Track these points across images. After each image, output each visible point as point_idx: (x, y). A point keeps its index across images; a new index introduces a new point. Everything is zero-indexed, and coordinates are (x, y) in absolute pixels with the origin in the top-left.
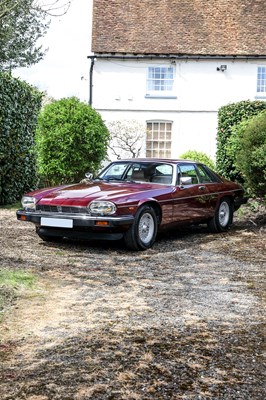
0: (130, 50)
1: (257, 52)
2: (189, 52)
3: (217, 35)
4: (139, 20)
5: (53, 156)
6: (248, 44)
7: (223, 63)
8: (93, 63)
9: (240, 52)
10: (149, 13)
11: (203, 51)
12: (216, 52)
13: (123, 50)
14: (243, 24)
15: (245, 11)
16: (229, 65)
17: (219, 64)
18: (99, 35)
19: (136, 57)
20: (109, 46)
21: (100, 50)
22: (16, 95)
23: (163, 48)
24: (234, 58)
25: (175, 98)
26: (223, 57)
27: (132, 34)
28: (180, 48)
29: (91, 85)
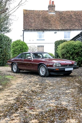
0: (33, 28)
1: (64, 29)
2: (47, 29)
3: (54, 25)
4: (35, 22)
5: (15, 54)
6: (62, 27)
7: (56, 31)
8: (24, 32)
9: (60, 29)
10: (37, 20)
11: (51, 29)
12: (54, 29)
13: (31, 29)
14: (60, 22)
15: (60, 19)
16: (57, 32)
17: (55, 32)
18: (25, 25)
19: (34, 30)
20: (28, 28)
21: (25, 29)
22: (6, 39)
23: (41, 28)
24: (58, 30)
25: (44, 40)
26: (56, 30)
27: (33, 25)
28: (45, 28)
29: (23, 38)
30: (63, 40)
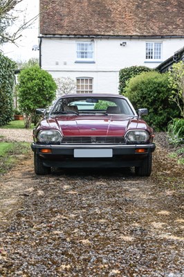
0: (65, 32)
1: (145, 34)
2: (103, 33)
3: (120, 23)
4: (70, 13)
6: (140, 29)
7: (124, 41)
8: (41, 41)
9: (134, 34)
10: (76, 8)
11: (111, 33)
12: (119, 34)
13: (60, 32)
14: (136, 15)
15: (138, 7)
16: (128, 42)
17: (122, 41)
18: (44, 23)
19: (69, 37)
20: (51, 29)
21: (45, 32)
23: (86, 31)
24: (131, 37)
25: (94, 63)
26: (124, 37)
27: (65, 22)
28: (96, 31)
29: (40, 55)
30: (138, 66)
